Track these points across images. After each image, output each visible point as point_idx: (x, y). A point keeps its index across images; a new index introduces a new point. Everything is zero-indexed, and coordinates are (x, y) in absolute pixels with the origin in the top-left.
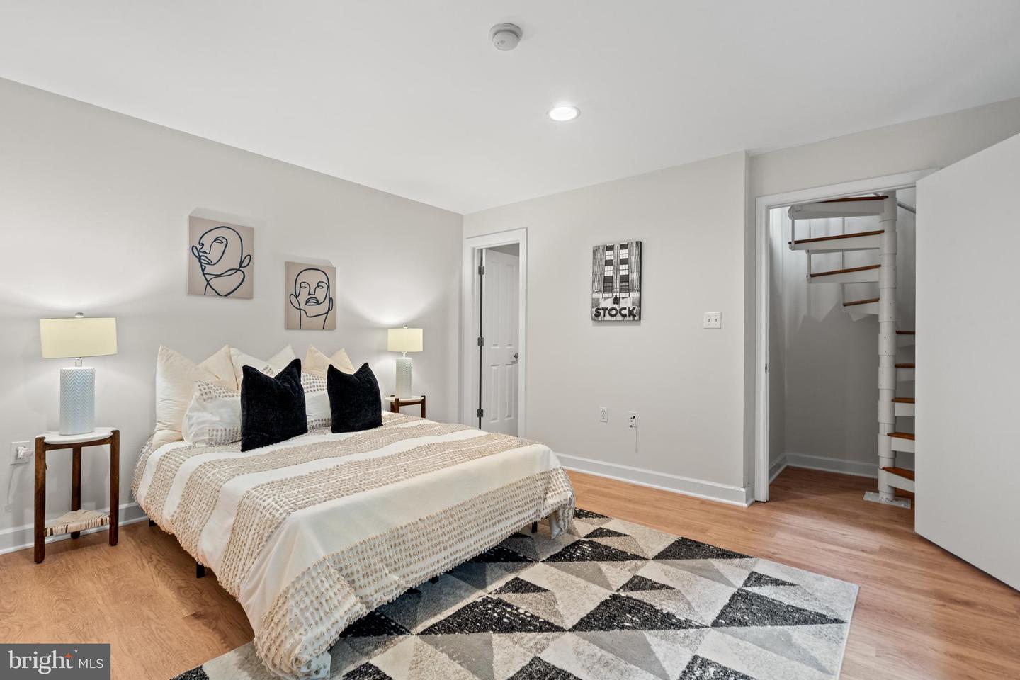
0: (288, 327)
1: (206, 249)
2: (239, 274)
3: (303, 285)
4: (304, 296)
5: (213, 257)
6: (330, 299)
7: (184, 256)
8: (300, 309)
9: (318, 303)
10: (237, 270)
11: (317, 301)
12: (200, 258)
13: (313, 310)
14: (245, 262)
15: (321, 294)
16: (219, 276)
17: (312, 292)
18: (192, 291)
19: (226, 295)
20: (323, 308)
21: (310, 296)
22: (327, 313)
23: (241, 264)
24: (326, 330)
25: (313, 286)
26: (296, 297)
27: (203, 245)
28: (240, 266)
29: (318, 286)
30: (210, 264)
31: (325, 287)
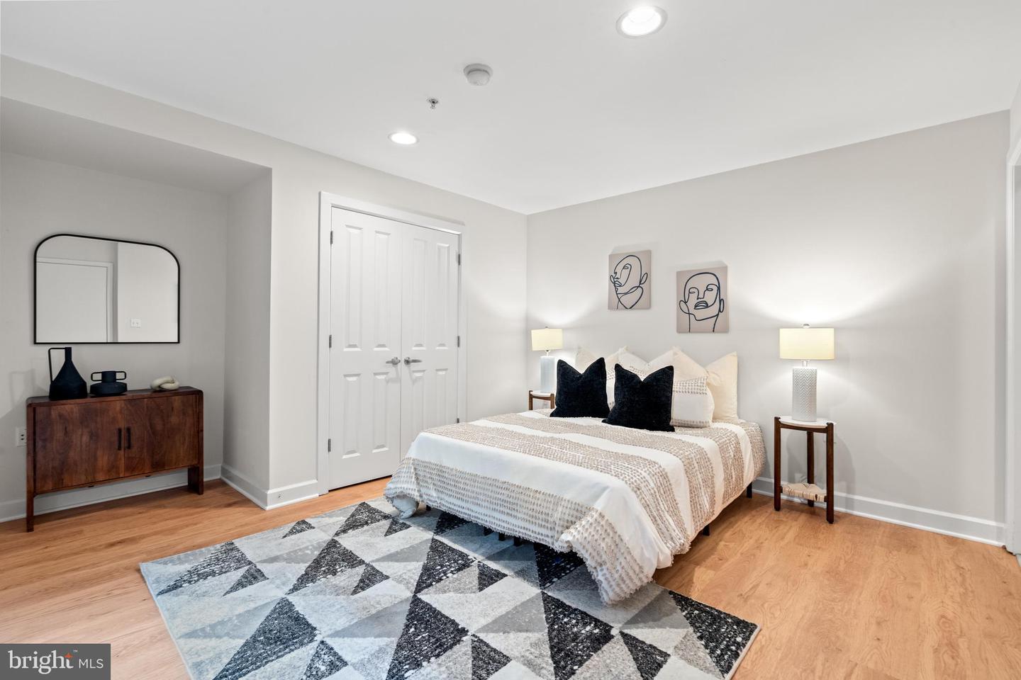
0: (679, 331)
1: (618, 276)
2: (640, 289)
3: (691, 290)
4: (693, 301)
5: (622, 281)
6: (721, 300)
7: (606, 284)
8: (689, 314)
9: (707, 306)
10: (638, 287)
11: (707, 303)
12: (614, 283)
13: (701, 313)
14: (644, 279)
15: (710, 297)
16: (626, 294)
17: (701, 296)
18: (610, 308)
19: (631, 308)
20: (713, 310)
21: (700, 300)
22: (718, 315)
23: (640, 282)
24: (718, 332)
25: (702, 290)
26: (685, 303)
27: (616, 273)
28: (640, 284)
29: (707, 289)
30: (620, 286)
31: (715, 289)
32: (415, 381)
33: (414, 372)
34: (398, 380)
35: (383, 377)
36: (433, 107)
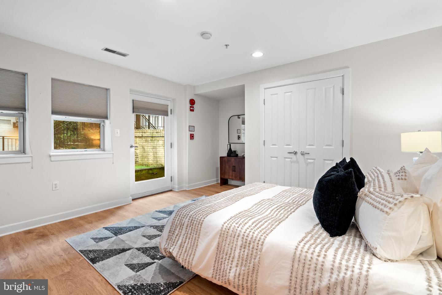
32: (308, 164)
33: (307, 159)
34: (297, 162)
35: (289, 160)
36: (227, 48)
